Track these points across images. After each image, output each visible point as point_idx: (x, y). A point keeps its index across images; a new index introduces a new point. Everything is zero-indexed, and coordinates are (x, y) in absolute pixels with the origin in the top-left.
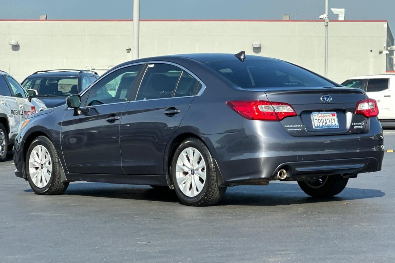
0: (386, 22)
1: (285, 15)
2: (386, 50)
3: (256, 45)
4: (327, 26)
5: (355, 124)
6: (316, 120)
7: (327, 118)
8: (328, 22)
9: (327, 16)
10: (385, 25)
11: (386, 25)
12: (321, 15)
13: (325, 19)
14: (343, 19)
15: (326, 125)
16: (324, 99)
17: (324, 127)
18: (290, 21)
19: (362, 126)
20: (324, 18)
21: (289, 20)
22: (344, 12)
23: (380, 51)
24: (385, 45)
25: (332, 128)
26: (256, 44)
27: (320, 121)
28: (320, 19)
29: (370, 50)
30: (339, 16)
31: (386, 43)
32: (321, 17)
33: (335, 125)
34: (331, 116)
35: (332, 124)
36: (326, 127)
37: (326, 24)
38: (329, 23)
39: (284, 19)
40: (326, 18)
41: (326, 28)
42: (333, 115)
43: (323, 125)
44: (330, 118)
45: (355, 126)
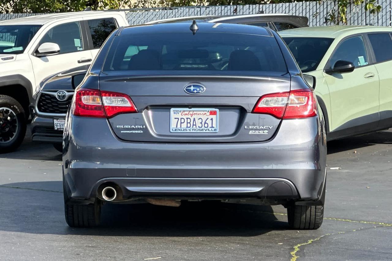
16: (190, 89)
17: (189, 130)
19: (266, 131)
25: (204, 131)
27: (182, 122)
33: (212, 127)
34: (208, 113)
36: (193, 130)
42: (213, 113)
43: (187, 127)
44: (204, 118)
45: (251, 131)
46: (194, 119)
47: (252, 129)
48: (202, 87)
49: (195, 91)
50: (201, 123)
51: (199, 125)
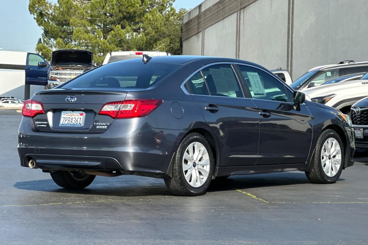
5: (97, 124)
6: (64, 118)
7: (73, 117)
15: (71, 123)
16: (68, 99)
17: (68, 125)
19: (106, 126)
25: (75, 126)
27: (66, 120)
33: (80, 123)
34: (79, 115)
35: (77, 123)
36: (70, 125)
42: (81, 115)
43: (68, 123)
44: (77, 117)
45: (97, 126)
46: (72, 119)
47: (98, 125)
48: (74, 98)
49: (70, 101)
50: (75, 121)
51: (73, 122)
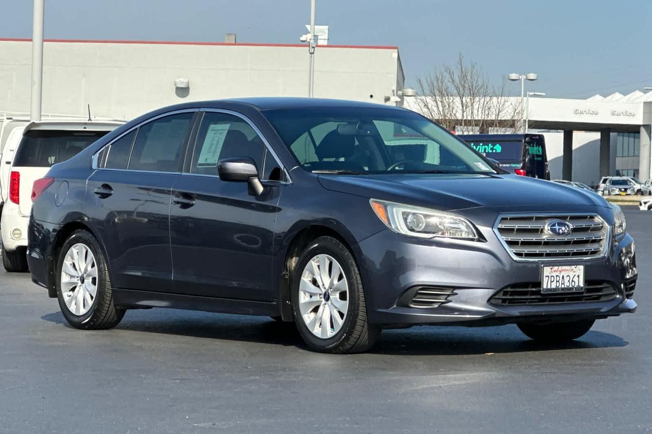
0: (397, 50)
1: (228, 34)
2: (395, 95)
3: (182, 83)
4: (313, 53)
8: (314, 48)
9: (313, 38)
10: (395, 55)
11: (397, 54)
12: (304, 36)
13: (309, 42)
14: (325, 43)
18: (235, 44)
20: (308, 40)
21: (234, 42)
22: (327, 31)
23: (385, 97)
24: (394, 88)
26: (181, 81)
28: (302, 41)
29: (370, 95)
30: (319, 37)
31: (395, 84)
32: (303, 38)
37: (312, 50)
38: (316, 48)
39: (226, 42)
40: (310, 40)
41: (311, 56)
